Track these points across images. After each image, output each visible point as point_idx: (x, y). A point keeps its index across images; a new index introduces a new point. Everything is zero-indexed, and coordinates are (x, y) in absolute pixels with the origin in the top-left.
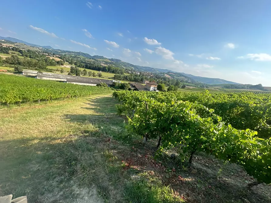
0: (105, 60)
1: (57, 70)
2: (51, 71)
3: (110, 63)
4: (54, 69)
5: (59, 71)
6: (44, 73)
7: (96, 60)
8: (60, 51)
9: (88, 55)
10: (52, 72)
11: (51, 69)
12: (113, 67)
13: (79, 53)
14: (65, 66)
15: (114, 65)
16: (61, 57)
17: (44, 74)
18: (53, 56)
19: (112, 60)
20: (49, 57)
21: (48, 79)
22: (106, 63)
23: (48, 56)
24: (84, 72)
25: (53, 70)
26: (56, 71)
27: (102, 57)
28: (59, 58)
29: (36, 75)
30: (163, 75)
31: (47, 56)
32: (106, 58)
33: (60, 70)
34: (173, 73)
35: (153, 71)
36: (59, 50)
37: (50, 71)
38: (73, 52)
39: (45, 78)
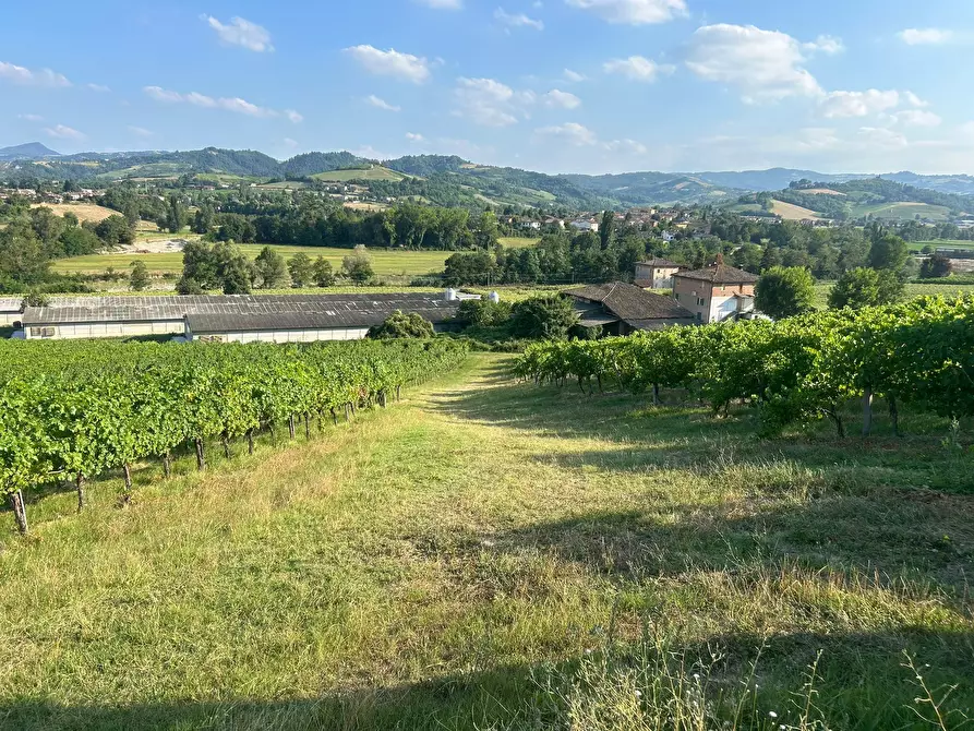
0: (364, 175)
1: (105, 278)
2: (76, 285)
3: (401, 188)
4: (92, 272)
5: (115, 278)
6: (58, 302)
7: (310, 181)
8: (95, 165)
9: (258, 158)
10: (83, 290)
11: (73, 273)
12: (427, 209)
13: (206, 158)
14: (140, 244)
15: (422, 194)
16: (109, 195)
17: (54, 306)
18: (67, 199)
19: (406, 164)
20: (44, 204)
21: (82, 332)
22: (375, 190)
23: (39, 201)
24: (263, 263)
25: (88, 278)
26: (100, 283)
27: (346, 155)
28: (100, 203)
29: (19, 318)
30: (757, 207)
31: (34, 206)
32: (366, 164)
33: (122, 276)
34: (833, 186)
35: (682, 194)
36: (91, 157)
37: (74, 290)
38: (167, 157)
39: (67, 333)
